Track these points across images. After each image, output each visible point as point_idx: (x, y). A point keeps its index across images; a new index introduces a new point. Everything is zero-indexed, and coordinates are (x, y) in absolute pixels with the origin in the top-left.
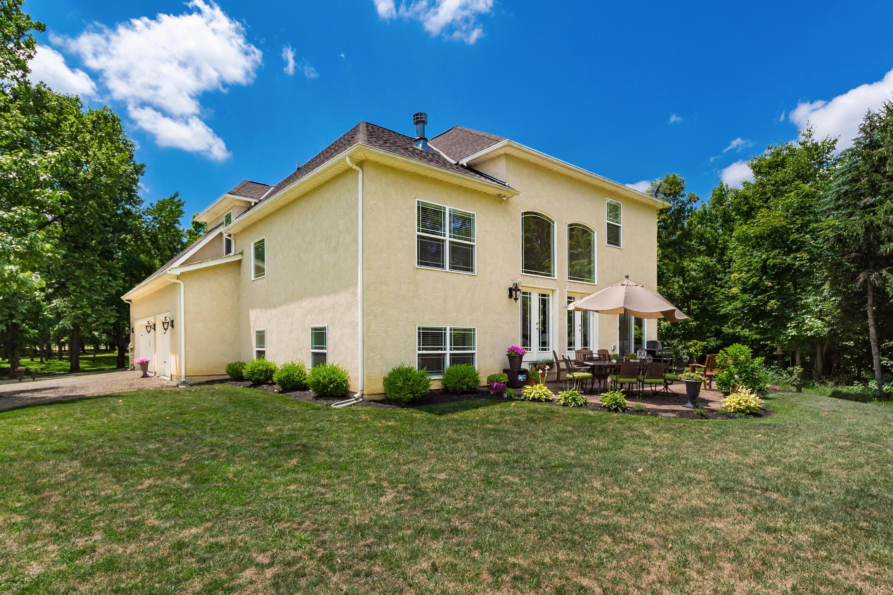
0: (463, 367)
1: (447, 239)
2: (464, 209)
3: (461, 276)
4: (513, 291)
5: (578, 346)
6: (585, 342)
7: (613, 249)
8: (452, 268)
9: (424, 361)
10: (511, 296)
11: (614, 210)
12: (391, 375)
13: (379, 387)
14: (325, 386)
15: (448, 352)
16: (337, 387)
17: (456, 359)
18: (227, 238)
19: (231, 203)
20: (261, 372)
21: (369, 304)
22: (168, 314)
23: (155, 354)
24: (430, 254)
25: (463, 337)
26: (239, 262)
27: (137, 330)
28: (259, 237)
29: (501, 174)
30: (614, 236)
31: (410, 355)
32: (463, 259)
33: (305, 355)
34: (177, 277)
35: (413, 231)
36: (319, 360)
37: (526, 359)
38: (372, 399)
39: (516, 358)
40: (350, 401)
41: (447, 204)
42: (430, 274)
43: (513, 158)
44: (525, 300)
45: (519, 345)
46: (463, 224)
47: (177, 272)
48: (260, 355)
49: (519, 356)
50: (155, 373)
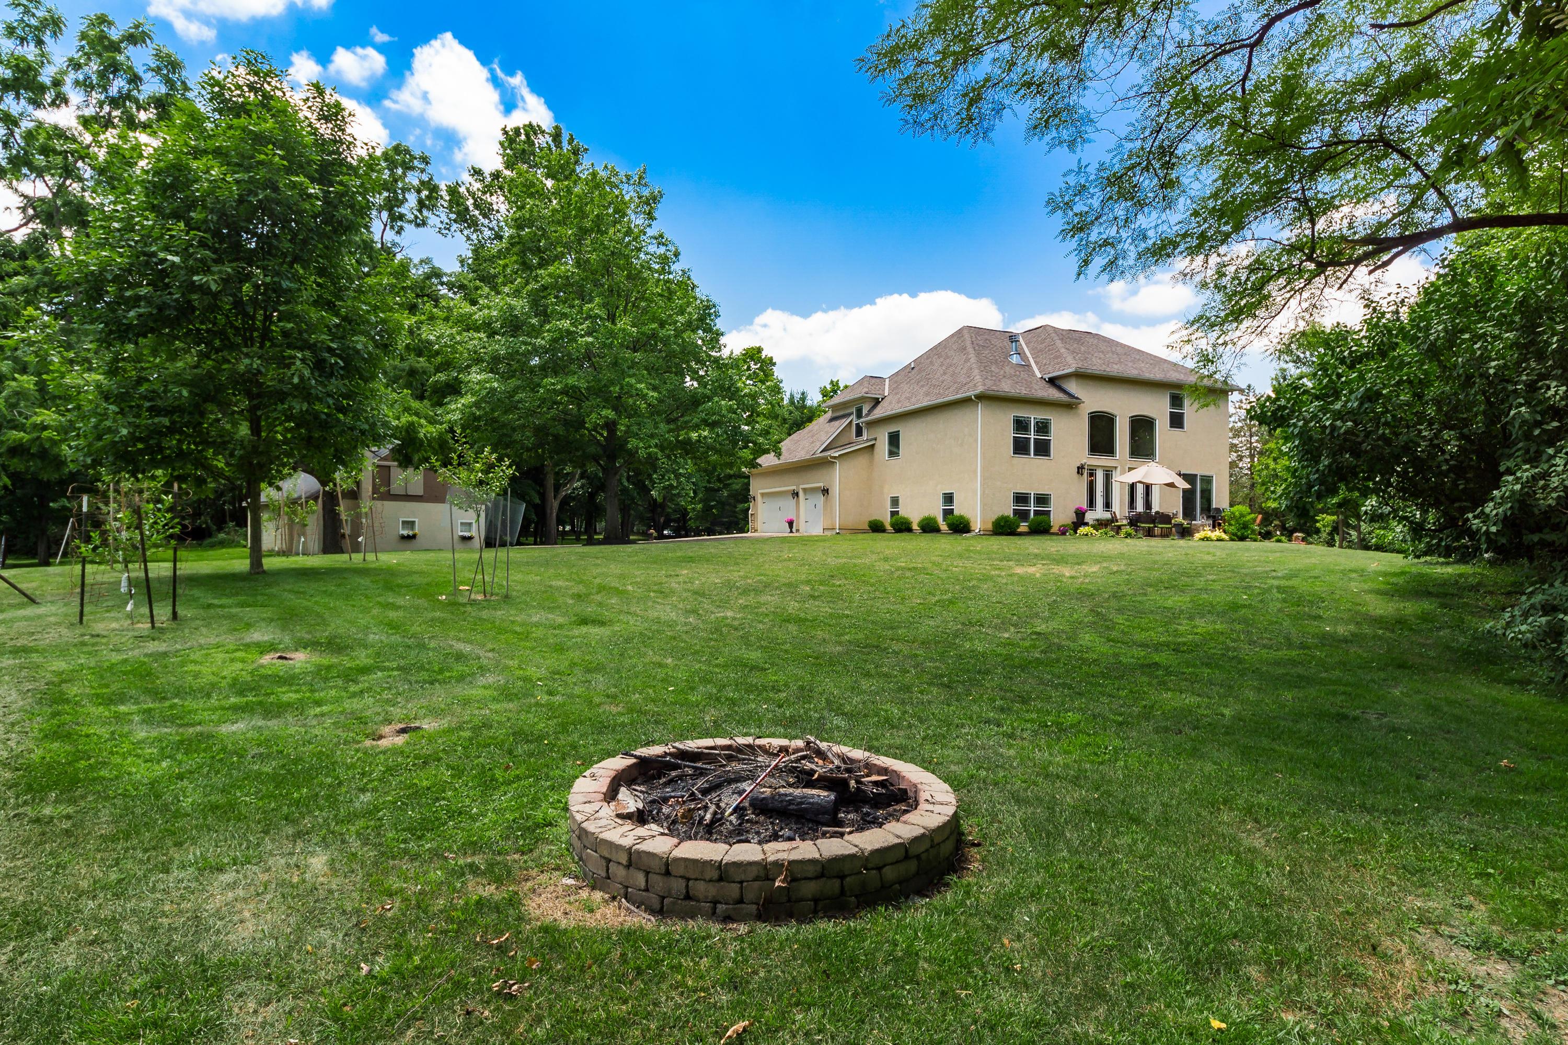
0: (1042, 518)
1: (1032, 437)
2: (1044, 417)
3: (1041, 461)
4: (1080, 469)
5: (1140, 508)
6: (1148, 505)
7: (1177, 431)
8: (1035, 455)
9: (1016, 512)
10: (1079, 472)
11: (1176, 401)
12: (997, 520)
13: (990, 526)
14: (959, 526)
15: (1032, 508)
16: (965, 527)
17: (1037, 513)
18: (857, 425)
19: (863, 399)
20: (902, 523)
21: (984, 479)
22: (821, 485)
23: (798, 516)
24: (1020, 447)
25: (1042, 500)
26: (873, 446)
27: (759, 499)
28: (893, 428)
29: (1073, 387)
30: (1177, 421)
31: (1008, 509)
32: (1043, 449)
33: (936, 511)
34: (835, 458)
35: (1010, 434)
36: (948, 513)
37: (1090, 517)
38: (985, 534)
39: (1080, 514)
40: (973, 534)
41: (1033, 416)
42: (1021, 460)
43: (1081, 376)
44: (1091, 475)
45: (1085, 506)
46: (1043, 427)
47: (837, 455)
48: (893, 514)
49: (1084, 514)
50: (798, 531)
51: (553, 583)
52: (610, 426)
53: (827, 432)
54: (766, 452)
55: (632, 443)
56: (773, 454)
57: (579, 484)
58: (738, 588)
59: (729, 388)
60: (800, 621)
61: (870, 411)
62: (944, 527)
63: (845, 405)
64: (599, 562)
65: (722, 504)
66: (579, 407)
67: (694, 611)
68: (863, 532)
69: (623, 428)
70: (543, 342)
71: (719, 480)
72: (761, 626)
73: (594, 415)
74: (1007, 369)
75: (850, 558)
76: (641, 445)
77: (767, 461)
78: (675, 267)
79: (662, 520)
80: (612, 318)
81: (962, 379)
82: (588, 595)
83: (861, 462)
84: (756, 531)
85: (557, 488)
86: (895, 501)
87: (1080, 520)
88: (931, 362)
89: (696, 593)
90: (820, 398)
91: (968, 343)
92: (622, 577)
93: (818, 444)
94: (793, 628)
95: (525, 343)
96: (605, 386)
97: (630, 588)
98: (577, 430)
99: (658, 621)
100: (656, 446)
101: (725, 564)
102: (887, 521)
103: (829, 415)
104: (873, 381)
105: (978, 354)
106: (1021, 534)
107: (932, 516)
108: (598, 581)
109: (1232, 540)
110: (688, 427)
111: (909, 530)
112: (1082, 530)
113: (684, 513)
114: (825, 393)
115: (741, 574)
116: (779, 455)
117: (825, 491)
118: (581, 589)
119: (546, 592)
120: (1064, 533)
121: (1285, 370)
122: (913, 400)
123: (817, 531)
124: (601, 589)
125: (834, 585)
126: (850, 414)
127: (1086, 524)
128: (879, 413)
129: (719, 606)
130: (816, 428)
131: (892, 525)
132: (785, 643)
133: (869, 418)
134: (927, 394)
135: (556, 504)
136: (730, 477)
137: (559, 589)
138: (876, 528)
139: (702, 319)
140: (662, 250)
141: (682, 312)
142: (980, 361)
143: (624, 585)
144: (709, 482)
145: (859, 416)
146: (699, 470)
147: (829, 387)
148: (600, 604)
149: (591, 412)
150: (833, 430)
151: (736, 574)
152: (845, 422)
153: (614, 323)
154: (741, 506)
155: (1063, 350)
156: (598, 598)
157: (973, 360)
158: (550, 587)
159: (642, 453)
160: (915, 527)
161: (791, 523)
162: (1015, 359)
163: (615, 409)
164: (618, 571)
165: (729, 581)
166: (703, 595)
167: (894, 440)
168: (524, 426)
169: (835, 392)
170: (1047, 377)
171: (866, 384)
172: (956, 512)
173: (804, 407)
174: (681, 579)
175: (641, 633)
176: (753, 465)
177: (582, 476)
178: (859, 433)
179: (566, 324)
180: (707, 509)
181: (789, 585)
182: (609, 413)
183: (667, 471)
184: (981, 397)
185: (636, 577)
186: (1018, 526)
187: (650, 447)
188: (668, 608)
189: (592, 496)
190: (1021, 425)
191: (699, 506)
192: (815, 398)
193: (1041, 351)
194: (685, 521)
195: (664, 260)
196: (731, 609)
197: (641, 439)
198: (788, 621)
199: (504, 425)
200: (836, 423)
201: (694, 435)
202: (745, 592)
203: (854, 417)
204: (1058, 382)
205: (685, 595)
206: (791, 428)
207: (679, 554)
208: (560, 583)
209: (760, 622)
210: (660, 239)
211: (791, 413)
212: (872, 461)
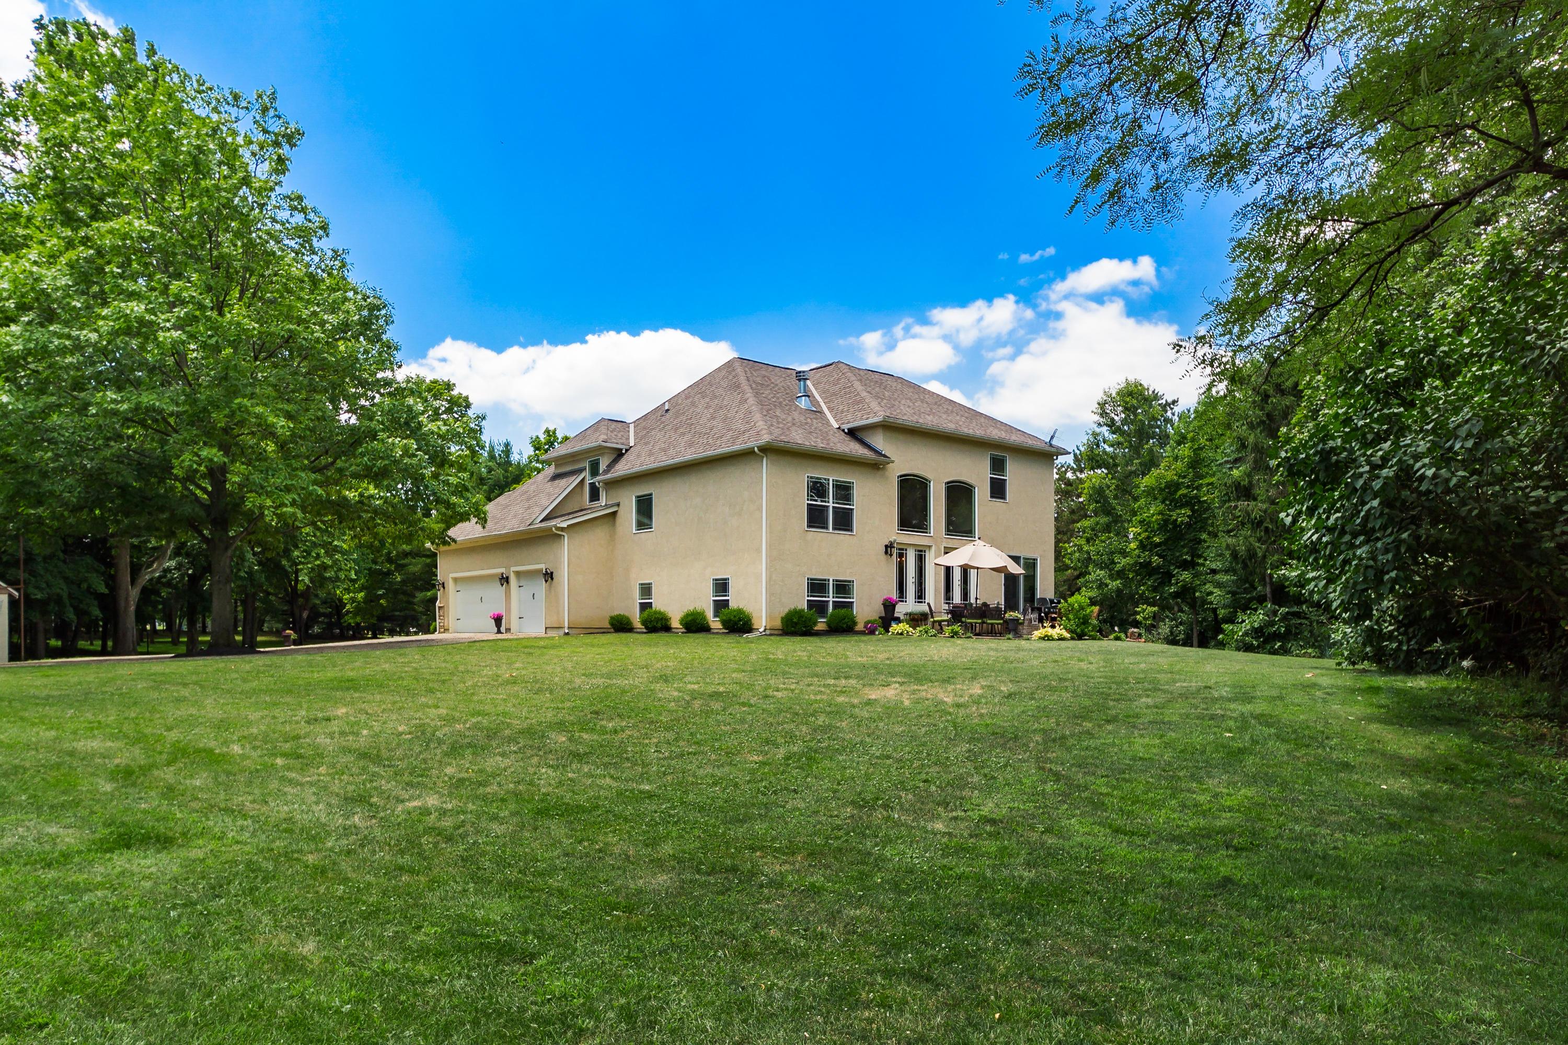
0: (843, 611)
1: (831, 505)
2: (844, 478)
3: (842, 536)
4: (888, 548)
5: (957, 599)
6: (965, 595)
7: (998, 503)
8: (834, 529)
9: (811, 604)
10: (886, 552)
11: (998, 465)
12: (787, 614)
13: (778, 623)
14: (736, 623)
15: (831, 599)
16: (744, 624)
17: (837, 605)
18: (592, 485)
19: (600, 450)
20: (658, 620)
21: (771, 559)
22: (542, 566)
23: (508, 609)
24: (816, 518)
25: (843, 588)
26: (615, 513)
27: (450, 585)
28: (643, 490)
29: (879, 441)
30: (998, 490)
31: (801, 600)
32: (844, 521)
33: (705, 603)
34: (562, 529)
35: (803, 501)
36: (721, 606)
37: (901, 610)
38: (772, 633)
39: (889, 606)
40: (757, 634)
41: (831, 476)
42: (817, 535)
43: (889, 427)
44: (901, 555)
45: (894, 595)
46: (844, 491)
47: (564, 525)
48: (645, 607)
49: (894, 606)
50: (508, 630)
51: (80, 745)
52: (217, 474)
53: (549, 495)
54: (464, 517)
55: (251, 501)
56: (474, 520)
57: (173, 563)
58: (440, 742)
59: (407, 423)
60: (568, 812)
61: (610, 467)
62: (715, 624)
63: (573, 457)
64: (185, 692)
65: (393, 592)
66: (163, 443)
67: (362, 799)
68: (603, 631)
69: (237, 479)
70: (94, 337)
71: (390, 560)
72: (497, 828)
73: (187, 456)
74: (796, 415)
75: (609, 676)
76: (269, 503)
77: (464, 531)
78: (324, 244)
79: (305, 615)
80: (220, 307)
81: (739, 425)
82: (145, 770)
83: (599, 534)
84: (446, 630)
85: (136, 570)
86: (646, 590)
87: (888, 617)
88: (693, 404)
89: (364, 755)
90: (529, 451)
91: (742, 379)
92: (222, 725)
93: (537, 510)
94: (558, 829)
95: (60, 336)
96: (205, 409)
97: (236, 749)
98: (162, 481)
99: (287, 827)
100: (294, 503)
101: (411, 693)
102: (636, 620)
103: (551, 470)
104: (614, 425)
105: (757, 394)
106: (818, 634)
107: (699, 609)
108: (173, 735)
109: (1072, 639)
110: (341, 478)
111: (667, 628)
112: (895, 628)
113: (338, 605)
114: (537, 445)
115: (443, 711)
116: (483, 521)
117: (549, 576)
118: (135, 756)
119: (58, 766)
120: (872, 632)
121: (1098, 435)
122: (671, 452)
123: (539, 631)
124: (179, 753)
125: (604, 731)
126: (581, 471)
127: (898, 620)
128: (623, 468)
129: (410, 784)
130: (533, 488)
131: (644, 622)
132: (551, 871)
133: (609, 476)
134: (691, 444)
135: (134, 594)
136: (406, 555)
137: (86, 758)
138: (621, 626)
139: (366, 324)
140: (298, 219)
141: (333, 310)
142: (760, 403)
143: (226, 743)
144: (375, 562)
145: (595, 471)
146: (360, 546)
147: (543, 437)
148: (170, 792)
149: (182, 451)
150: (557, 491)
151: (433, 712)
152: (575, 480)
153: (221, 314)
154: (420, 596)
155: (864, 394)
156: (168, 775)
157: (751, 401)
158: (72, 754)
159: (270, 519)
160: (675, 624)
161: (498, 620)
162: (803, 403)
163: (225, 448)
164: (219, 714)
165: (422, 728)
166: (377, 759)
167: (645, 507)
168: (63, 469)
169: (551, 444)
170: (846, 427)
171: (603, 429)
172: (733, 605)
173: (509, 463)
174: (335, 726)
175: (249, 863)
176: (444, 540)
177: (177, 553)
178: (594, 495)
179: (137, 308)
180: (371, 599)
181: (529, 732)
182: (213, 454)
183: (315, 545)
184: (768, 450)
185: (250, 724)
186: (815, 623)
187: (283, 505)
188: (309, 794)
189: (195, 580)
190: (817, 489)
191: (361, 595)
192: (522, 452)
193: (834, 394)
194: (340, 615)
195: (304, 234)
196: (433, 789)
197: (268, 495)
198: (543, 813)
199: (27, 467)
200: (562, 482)
201: (351, 495)
202: (455, 750)
203: (586, 474)
204: (860, 435)
205: (343, 760)
206: (491, 491)
207: (330, 674)
208: (94, 744)
209: (495, 818)
210: (296, 202)
211: (490, 470)
212: (612, 536)
